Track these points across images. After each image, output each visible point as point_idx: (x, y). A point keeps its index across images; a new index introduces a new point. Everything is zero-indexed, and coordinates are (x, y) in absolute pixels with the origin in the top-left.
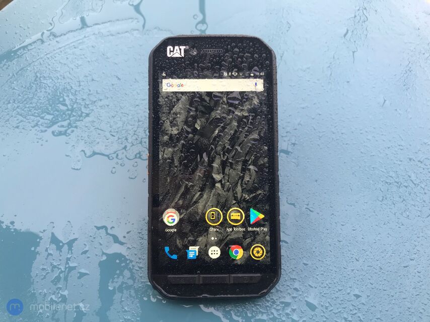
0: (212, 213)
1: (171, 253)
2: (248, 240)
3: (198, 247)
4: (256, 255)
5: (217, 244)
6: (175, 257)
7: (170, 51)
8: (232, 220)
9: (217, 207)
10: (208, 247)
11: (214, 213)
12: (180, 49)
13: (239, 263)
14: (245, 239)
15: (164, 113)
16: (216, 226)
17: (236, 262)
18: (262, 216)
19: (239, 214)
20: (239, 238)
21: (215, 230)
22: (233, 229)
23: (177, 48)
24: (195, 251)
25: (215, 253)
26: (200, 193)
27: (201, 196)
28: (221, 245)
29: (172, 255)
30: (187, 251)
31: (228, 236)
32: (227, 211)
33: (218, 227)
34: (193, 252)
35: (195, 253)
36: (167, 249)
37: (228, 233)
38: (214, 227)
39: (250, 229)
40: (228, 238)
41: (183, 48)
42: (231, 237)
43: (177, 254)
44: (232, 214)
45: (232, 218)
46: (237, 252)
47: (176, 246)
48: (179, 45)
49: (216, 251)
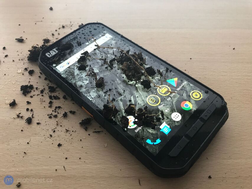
0: (150, 100)
1: (154, 140)
2: (185, 95)
3: (165, 122)
4: (197, 97)
5: (173, 111)
6: (158, 141)
7: (49, 55)
8: (165, 94)
9: (150, 95)
10: (169, 117)
11: (151, 99)
12: (54, 51)
13: (195, 109)
14: (183, 95)
15: (71, 79)
16: (160, 103)
17: (193, 110)
18: (176, 79)
19: (164, 87)
20: (178, 98)
21: (162, 106)
22: (170, 97)
23: (51, 52)
24: (165, 126)
25: (177, 117)
26: (132, 97)
27: (135, 97)
28: (175, 110)
29: (156, 142)
30: (161, 131)
31: (172, 102)
32: (157, 92)
33: (161, 103)
34: (165, 128)
35: (167, 127)
36: (149, 141)
37: (171, 101)
38: (160, 105)
39: (178, 89)
40: (174, 103)
41: (54, 49)
42: (174, 101)
43: (157, 138)
44: (161, 91)
45: (163, 92)
46: (187, 105)
47: (152, 134)
48: (51, 50)
49: (176, 115)
